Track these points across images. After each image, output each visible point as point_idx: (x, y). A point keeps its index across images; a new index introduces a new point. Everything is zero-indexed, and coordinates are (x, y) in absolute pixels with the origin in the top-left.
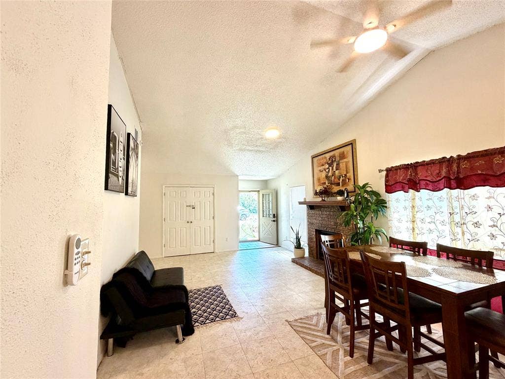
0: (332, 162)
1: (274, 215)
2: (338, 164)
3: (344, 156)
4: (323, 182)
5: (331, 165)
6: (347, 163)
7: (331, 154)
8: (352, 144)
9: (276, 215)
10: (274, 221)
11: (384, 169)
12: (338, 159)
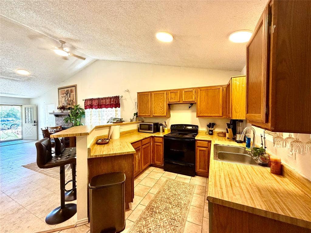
0: (68, 93)
1: (35, 121)
2: (70, 95)
3: (72, 91)
4: (63, 103)
5: (67, 94)
6: (73, 95)
7: (67, 89)
8: (75, 86)
9: (36, 121)
10: (35, 125)
11: (84, 99)
12: (70, 92)
